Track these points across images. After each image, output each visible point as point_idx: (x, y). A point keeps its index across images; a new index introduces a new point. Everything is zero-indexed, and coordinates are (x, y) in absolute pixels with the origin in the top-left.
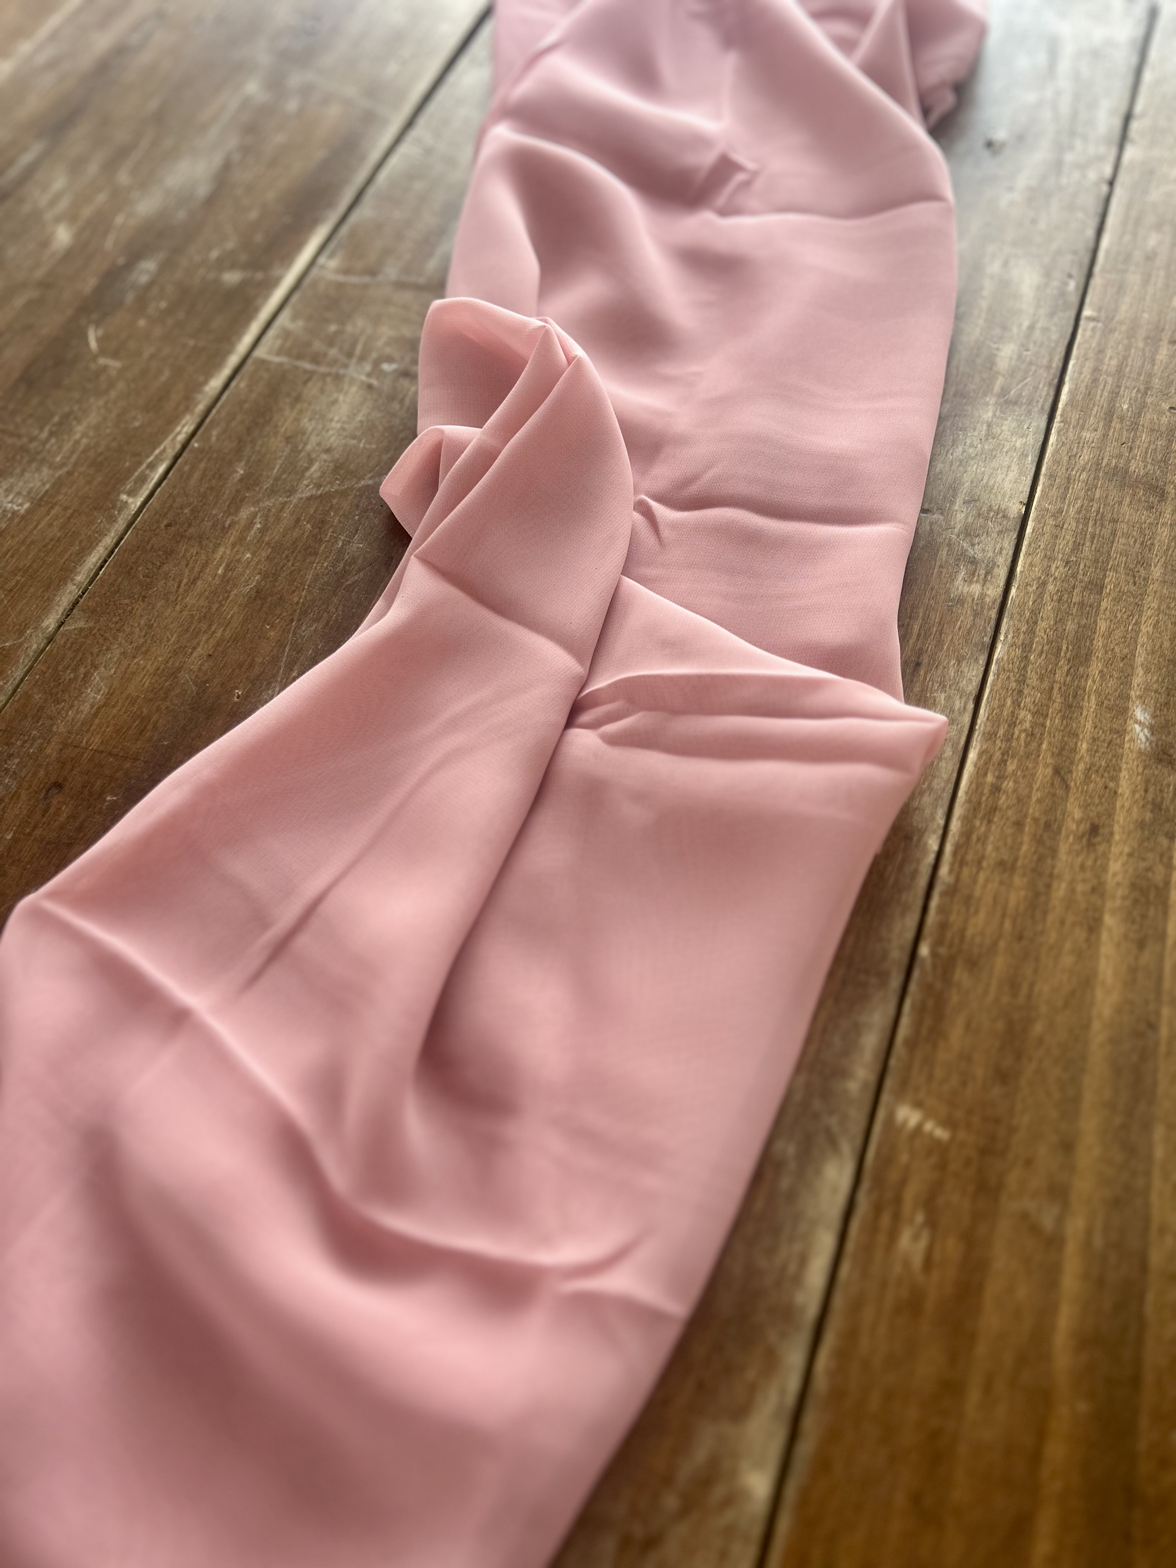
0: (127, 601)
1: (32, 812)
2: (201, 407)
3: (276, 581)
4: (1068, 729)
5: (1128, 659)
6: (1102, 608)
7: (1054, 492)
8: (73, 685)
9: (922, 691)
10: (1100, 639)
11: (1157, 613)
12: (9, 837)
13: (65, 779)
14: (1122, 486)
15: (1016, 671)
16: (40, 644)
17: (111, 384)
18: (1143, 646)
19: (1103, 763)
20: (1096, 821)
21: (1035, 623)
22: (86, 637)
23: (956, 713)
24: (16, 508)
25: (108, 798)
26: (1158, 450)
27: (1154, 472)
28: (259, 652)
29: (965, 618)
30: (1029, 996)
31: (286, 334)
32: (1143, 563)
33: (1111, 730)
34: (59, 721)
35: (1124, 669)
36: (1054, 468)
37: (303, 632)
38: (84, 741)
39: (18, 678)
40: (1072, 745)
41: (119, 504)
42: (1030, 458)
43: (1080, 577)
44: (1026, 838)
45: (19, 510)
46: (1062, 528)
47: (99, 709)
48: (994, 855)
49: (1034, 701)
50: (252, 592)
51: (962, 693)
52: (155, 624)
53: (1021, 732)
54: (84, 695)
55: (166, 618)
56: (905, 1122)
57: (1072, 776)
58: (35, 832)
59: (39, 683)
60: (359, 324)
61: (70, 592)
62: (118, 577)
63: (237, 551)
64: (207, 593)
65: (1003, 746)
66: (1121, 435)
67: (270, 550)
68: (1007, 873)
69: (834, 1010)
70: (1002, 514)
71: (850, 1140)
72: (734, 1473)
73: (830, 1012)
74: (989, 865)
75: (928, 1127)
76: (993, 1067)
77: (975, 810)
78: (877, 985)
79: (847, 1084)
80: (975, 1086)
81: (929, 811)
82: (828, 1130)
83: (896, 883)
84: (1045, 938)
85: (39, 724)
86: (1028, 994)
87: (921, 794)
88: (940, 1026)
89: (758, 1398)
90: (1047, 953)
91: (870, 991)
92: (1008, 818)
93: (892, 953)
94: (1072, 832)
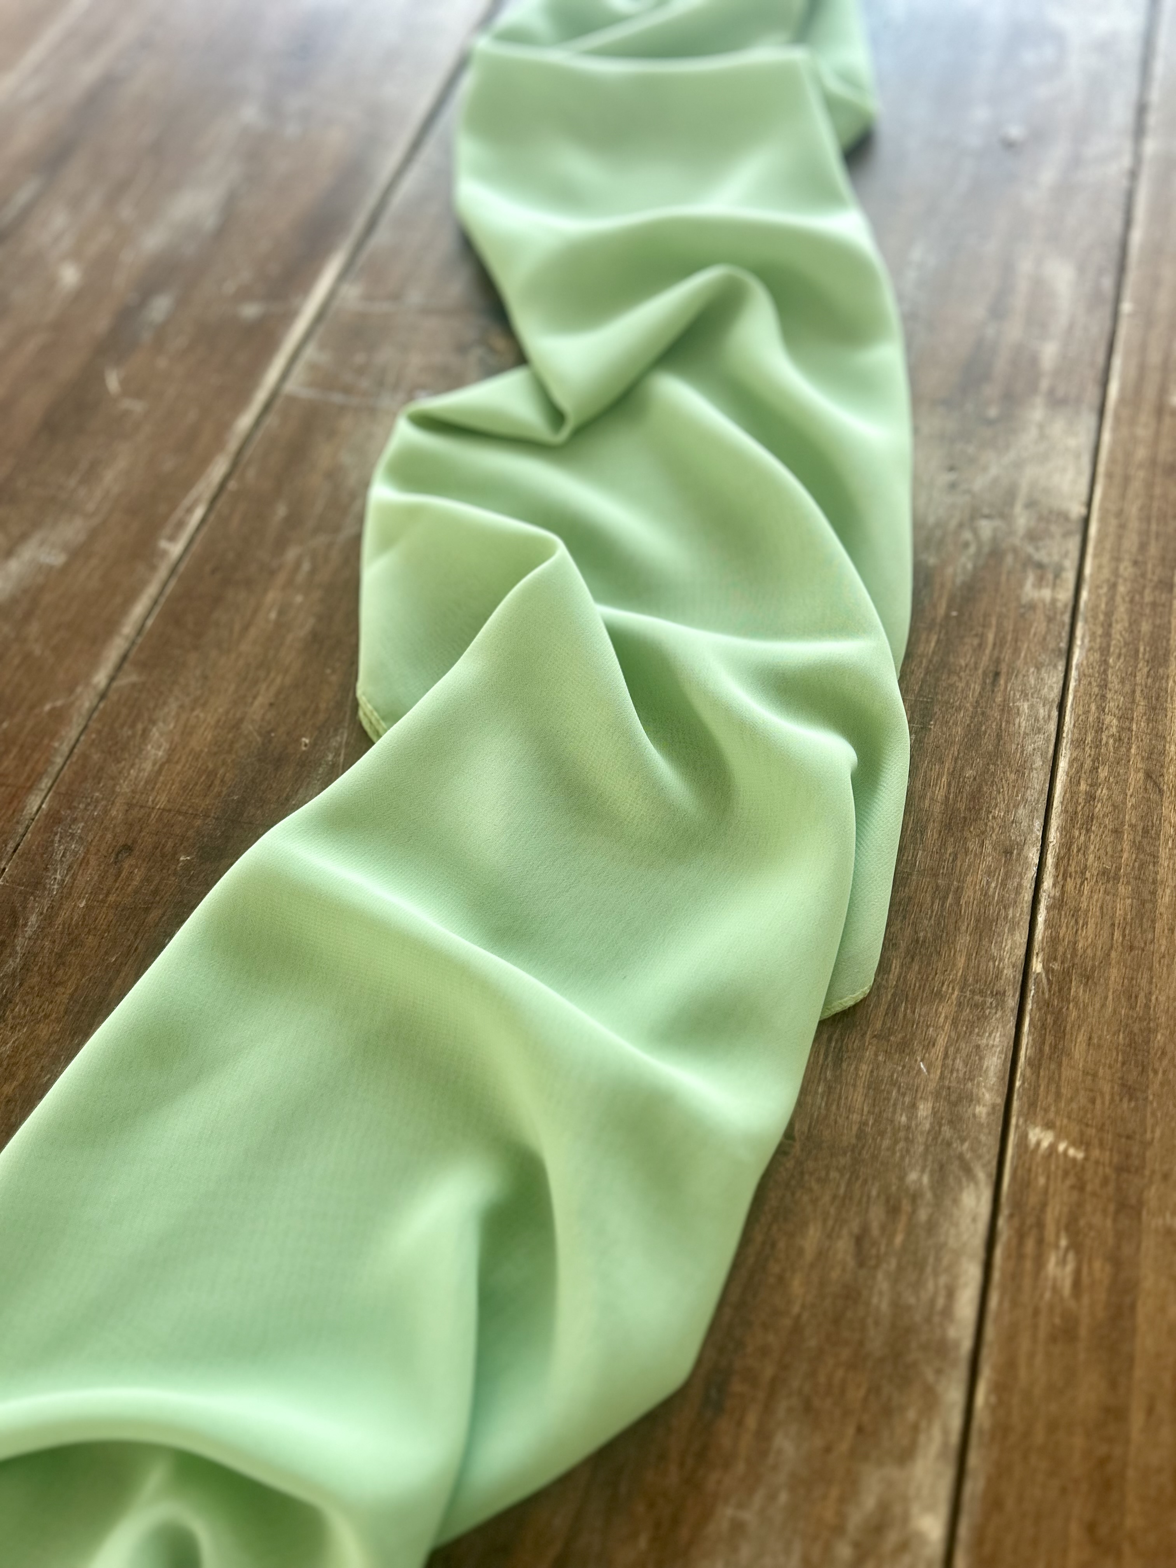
0: (179, 652)
1: (103, 877)
2: (233, 447)
3: (331, 622)
4: (1154, 732)
7: (1113, 491)
8: (132, 743)
9: (1004, 701)
12: (82, 905)
13: (135, 841)
15: (1097, 675)
16: (93, 701)
17: (137, 427)
21: (1110, 625)
22: (140, 691)
23: (1042, 722)
24: (52, 561)
25: (182, 859)
28: (322, 698)
29: (1039, 625)
30: (1147, 1006)
31: (313, 367)
34: (122, 781)
36: (1110, 467)
38: (150, 800)
39: (74, 738)
40: (1160, 748)
41: (159, 552)
42: (1085, 458)
43: (1149, 576)
44: (1126, 846)
45: (54, 564)
46: (1126, 527)
47: (162, 766)
48: (1096, 864)
49: (1118, 706)
50: (308, 636)
51: (1045, 701)
52: (211, 675)
53: (1108, 737)
54: (144, 752)
55: (222, 668)
56: (1038, 1144)
57: (1164, 780)
58: (109, 899)
59: (96, 742)
60: (386, 355)
61: (119, 646)
62: (167, 628)
63: (289, 594)
64: (261, 640)
65: (1093, 753)
67: (322, 592)
68: (1111, 882)
69: (953, 1034)
70: (1064, 516)
71: (984, 1166)
72: (906, 1518)
73: (949, 1036)
74: (1092, 875)
75: (1061, 1147)
76: (1120, 1082)
77: (1071, 820)
78: (994, 1005)
79: (975, 1109)
80: (1103, 1103)
81: (1025, 824)
82: (961, 1157)
83: (1002, 899)
84: (1156, 946)
85: (101, 785)
86: (1145, 1004)
87: (1016, 806)
88: (1062, 1043)
89: (922, 1438)
90: (1160, 962)
91: (987, 1012)
92: (1105, 826)
93: (1005, 972)
94: (1170, 836)
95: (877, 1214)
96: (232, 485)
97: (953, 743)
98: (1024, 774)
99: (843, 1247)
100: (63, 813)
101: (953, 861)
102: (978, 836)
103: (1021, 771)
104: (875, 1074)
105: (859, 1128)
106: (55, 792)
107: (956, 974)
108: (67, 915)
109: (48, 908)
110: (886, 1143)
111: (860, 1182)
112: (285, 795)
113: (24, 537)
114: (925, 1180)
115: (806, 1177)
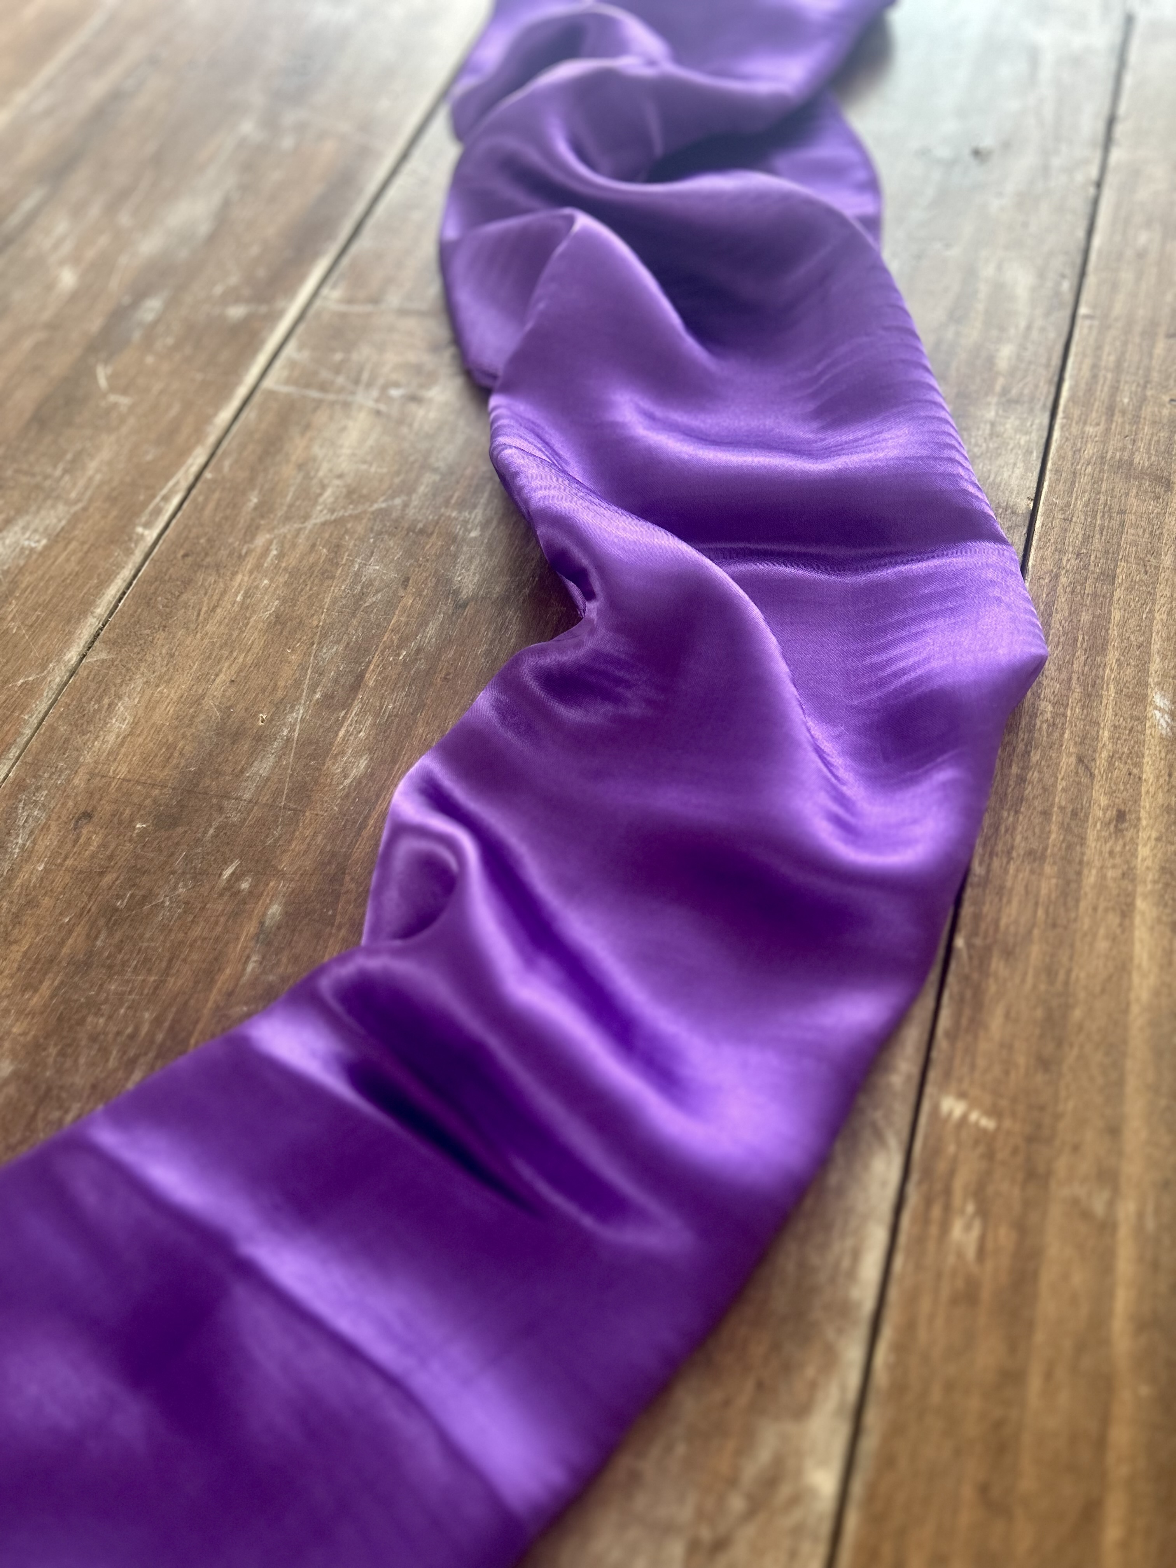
0: (148, 631)
1: (62, 842)
2: (211, 439)
3: (295, 605)
4: (1089, 719)
5: (1144, 647)
6: (1115, 598)
7: (1061, 487)
8: (98, 716)
10: (1115, 628)
11: (1170, 600)
12: (40, 868)
13: (94, 809)
14: (1128, 477)
16: (63, 677)
17: (122, 420)
18: (1158, 633)
19: (1126, 750)
20: (1122, 807)
21: (1050, 615)
22: (109, 668)
24: (33, 545)
25: (138, 826)
26: (1161, 442)
27: (1159, 464)
28: (281, 676)
30: (1067, 983)
31: (292, 364)
32: (1153, 553)
33: (1131, 718)
34: (86, 752)
35: (1141, 656)
36: (1060, 463)
37: (325, 654)
38: (111, 771)
39: (43, 711)
40: (1094, 733)
41: (135, 537)
42: (1035, 454)
43: (1092, 568)
44: (1054, 828)
45: (36, 547)
46: (1071, 521)
47: (124, 738)
48: (1023, 844)
49: (1054, 692)
50: (272, 618)
52: (177, 653)
53: (1042, 722)
54: (109, 725)
55: (188, 647)
56: (950, 1114)
57: (1095, 764)
58: (67, 863)
59: (64, 715)
60: (364, 353)
61: (91, 625)
62: (138, 608)
63: (256, 578)
64: (226, 620)
65: (1026, 737)
66: (1123, 427)
67: (287, 576)
68: (1037, 862)
70: (1012, 510)
71: (896, 1133)
72: (799, 1473)
74: (1019, 855)
75: (973, 1117)
76: (1035, 1055)
77: (1001, 801)
79: (891, 1078)
80: (1018, 1075)
82: (874, 1124)
84: (1079, 925)
85: (66, 756)
86: (1065, 981)
88: (979, 1015)
89: (820, 1395)
90: (1082, 940)
92: (1035, 808)
94: (1099, 819)
96: (208, 475)
100: (28, 781)
106: (22, 762)
108: (25, 877)
109: (9, 870)
112: (240, 767)
113: (8, 522)
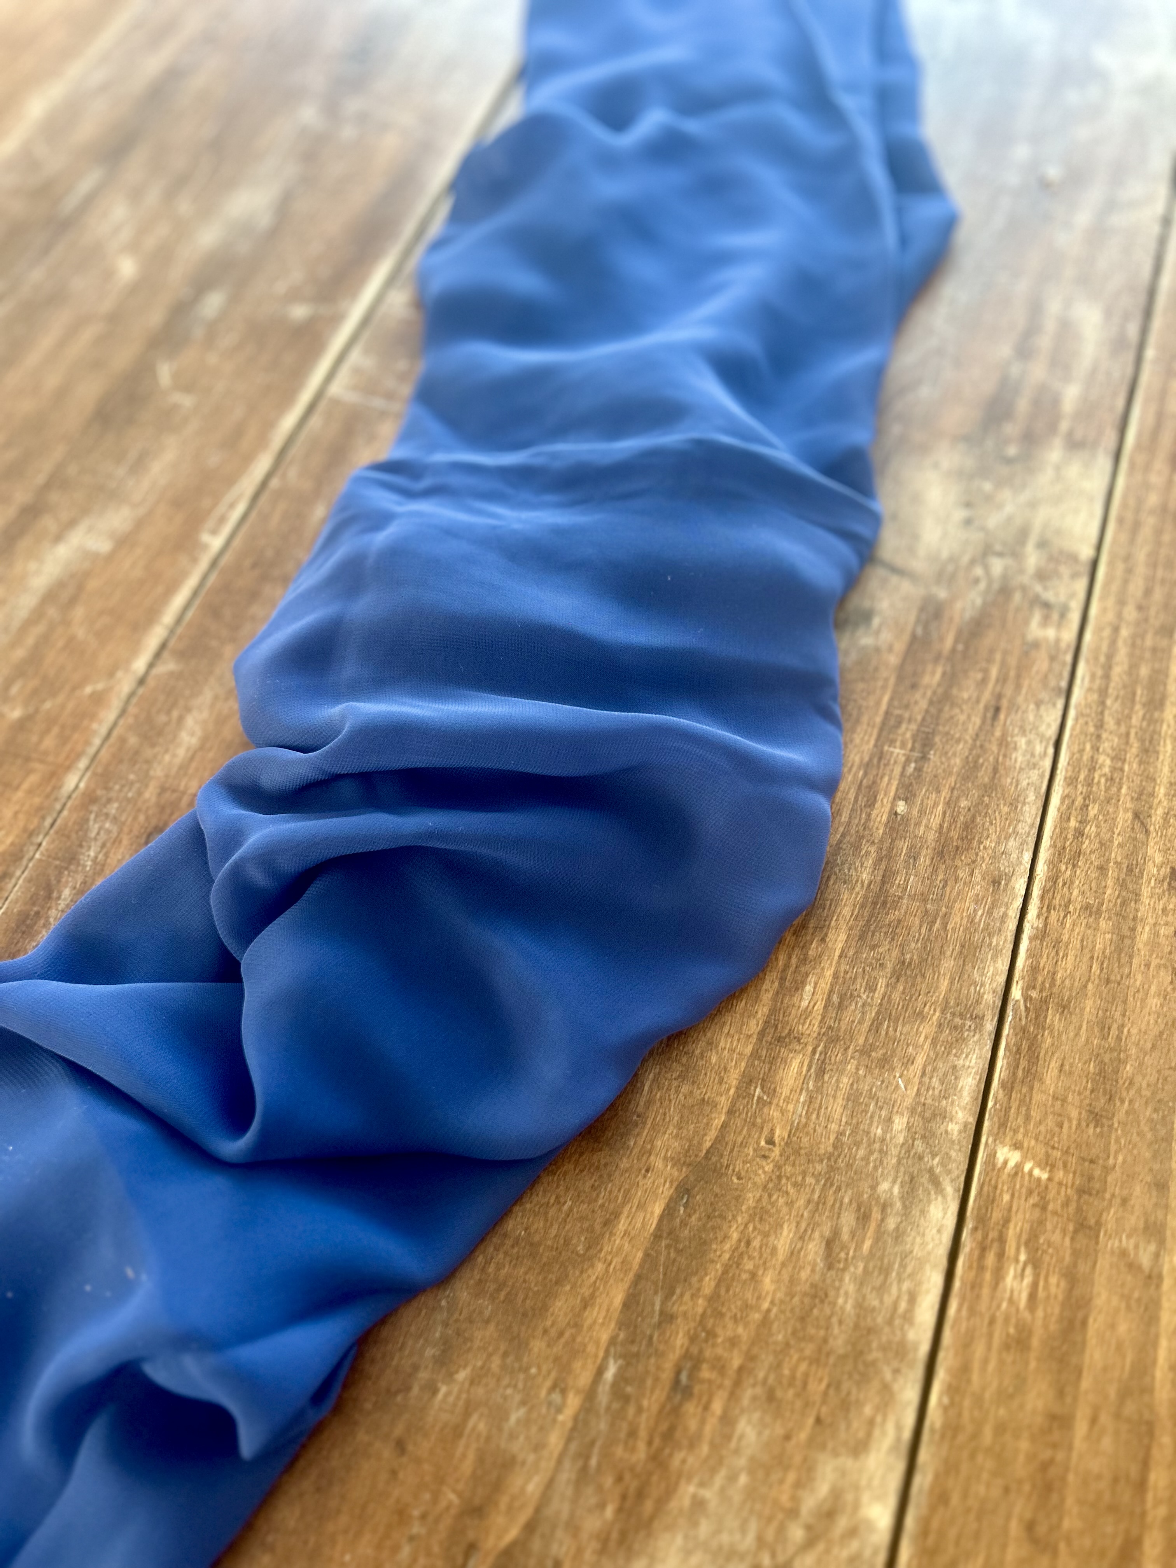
0: (215, 644)
2: (276, 446)
4: (1146, 774)
7: (1123, 536)
8: (167, 729)
9: (1003, 735)
15: (1093, 715)
16: (131, 686)
17: (186, 420)
21: (1110, 668)
22: (177, 680)
23: (1037, 758)
24: (98, 548)
29: (1041, 664)
30: (1119, 1038)
31: (357, 371)
34: (156, 766)
36: (1122, 513)
38: (182, 786)
39: (112, 721)
40: (1150, 789)
41: (200, 544)
42: (1098, 501)
43: (1152, 621)
44: (1110, 883)
45: (101, 551)
46: (1133, 572)
47: (195, 753)
48: (1080, 899)
49: (1113, 746)
51: (1042, 737)
53: (1101, 776)
54: (178, 739)
56: (1006, 1163)
57: (1151, 821)
59: (133, 726)
61: (158, 634)
62: (205, 619)
65: (1084, 791)
68: (1093, 917)
69: (932, 1054)
70: (1073, 558)
71: (952, 1181)
72: (857, 1506)
73: (928, 1055)
74: (1075, 909)
75: (1027, 1167)
76: (1088, 1108)
77: (1059, 854)
78: (973, 1028)
79: (948, 1125)
80: (1070, 1127)
81: (1014, 856)
82: (931, 1170)
83: (987, 927)
84: (1132, 981)
85: (136, 768)
86: (1118, 1036)
87: (1007, 838)
88: (1035, 1068)
89: (877, 1432)
90: (1134, 996)
91: (966, 1034)
92: (1091, 863)
93: (985, 997)
94: (1153, 876)
95: (848, 1220)
96: (275, 483)
97: (951, 773)
98: (1016, 808)
99: (814, 1250)
100: (99, 793)
101: (944, 887)
102: (969, 864)
103: (1015, 804)
104: (855, 1087)
105: (837, 1138)
106: (92, 772)
107: (939, 997)
109: (81, 883)
110: (861, 1153)
111: (834, 1188)
113: (72, 523)
114: (896, 1190)
115: (784, 1181)
